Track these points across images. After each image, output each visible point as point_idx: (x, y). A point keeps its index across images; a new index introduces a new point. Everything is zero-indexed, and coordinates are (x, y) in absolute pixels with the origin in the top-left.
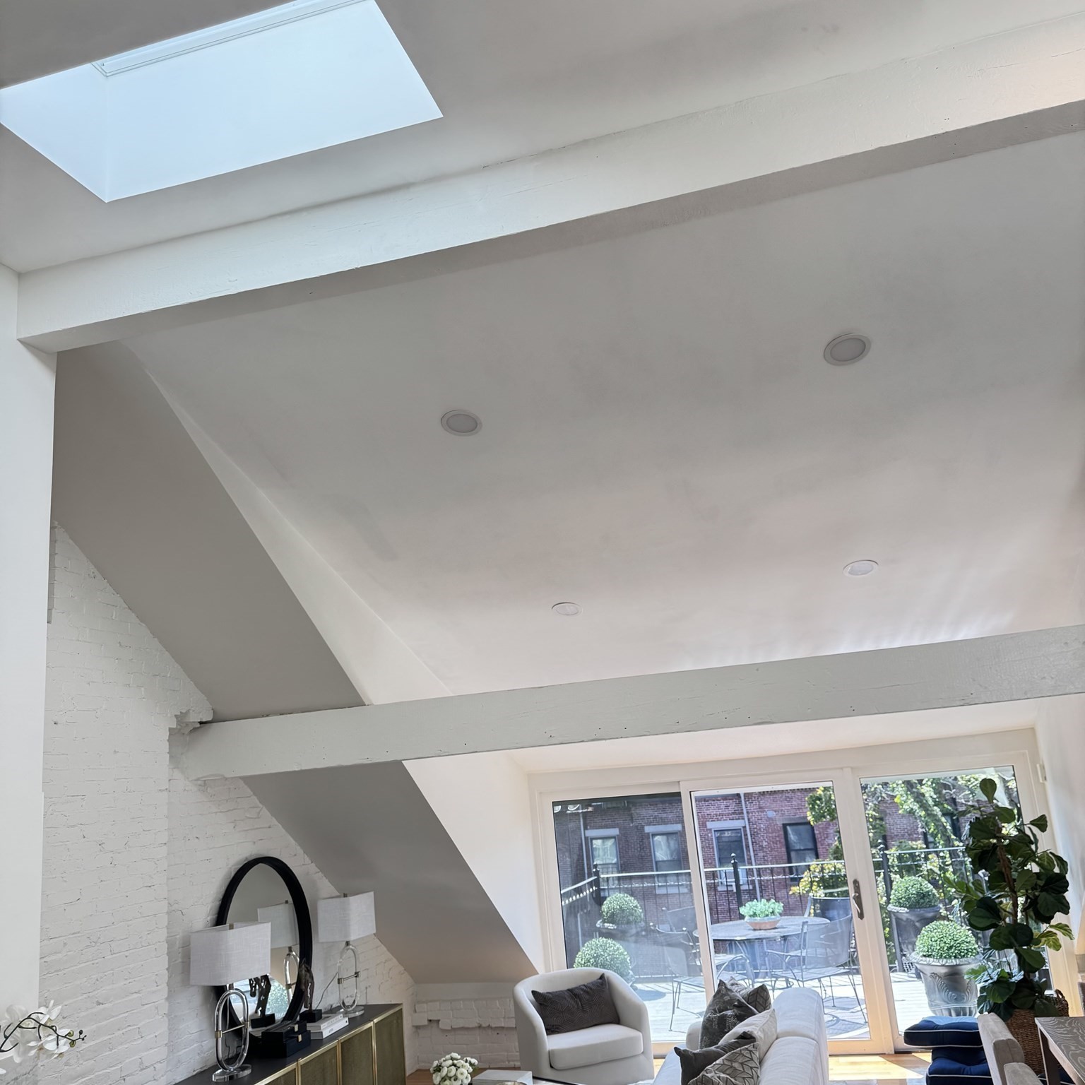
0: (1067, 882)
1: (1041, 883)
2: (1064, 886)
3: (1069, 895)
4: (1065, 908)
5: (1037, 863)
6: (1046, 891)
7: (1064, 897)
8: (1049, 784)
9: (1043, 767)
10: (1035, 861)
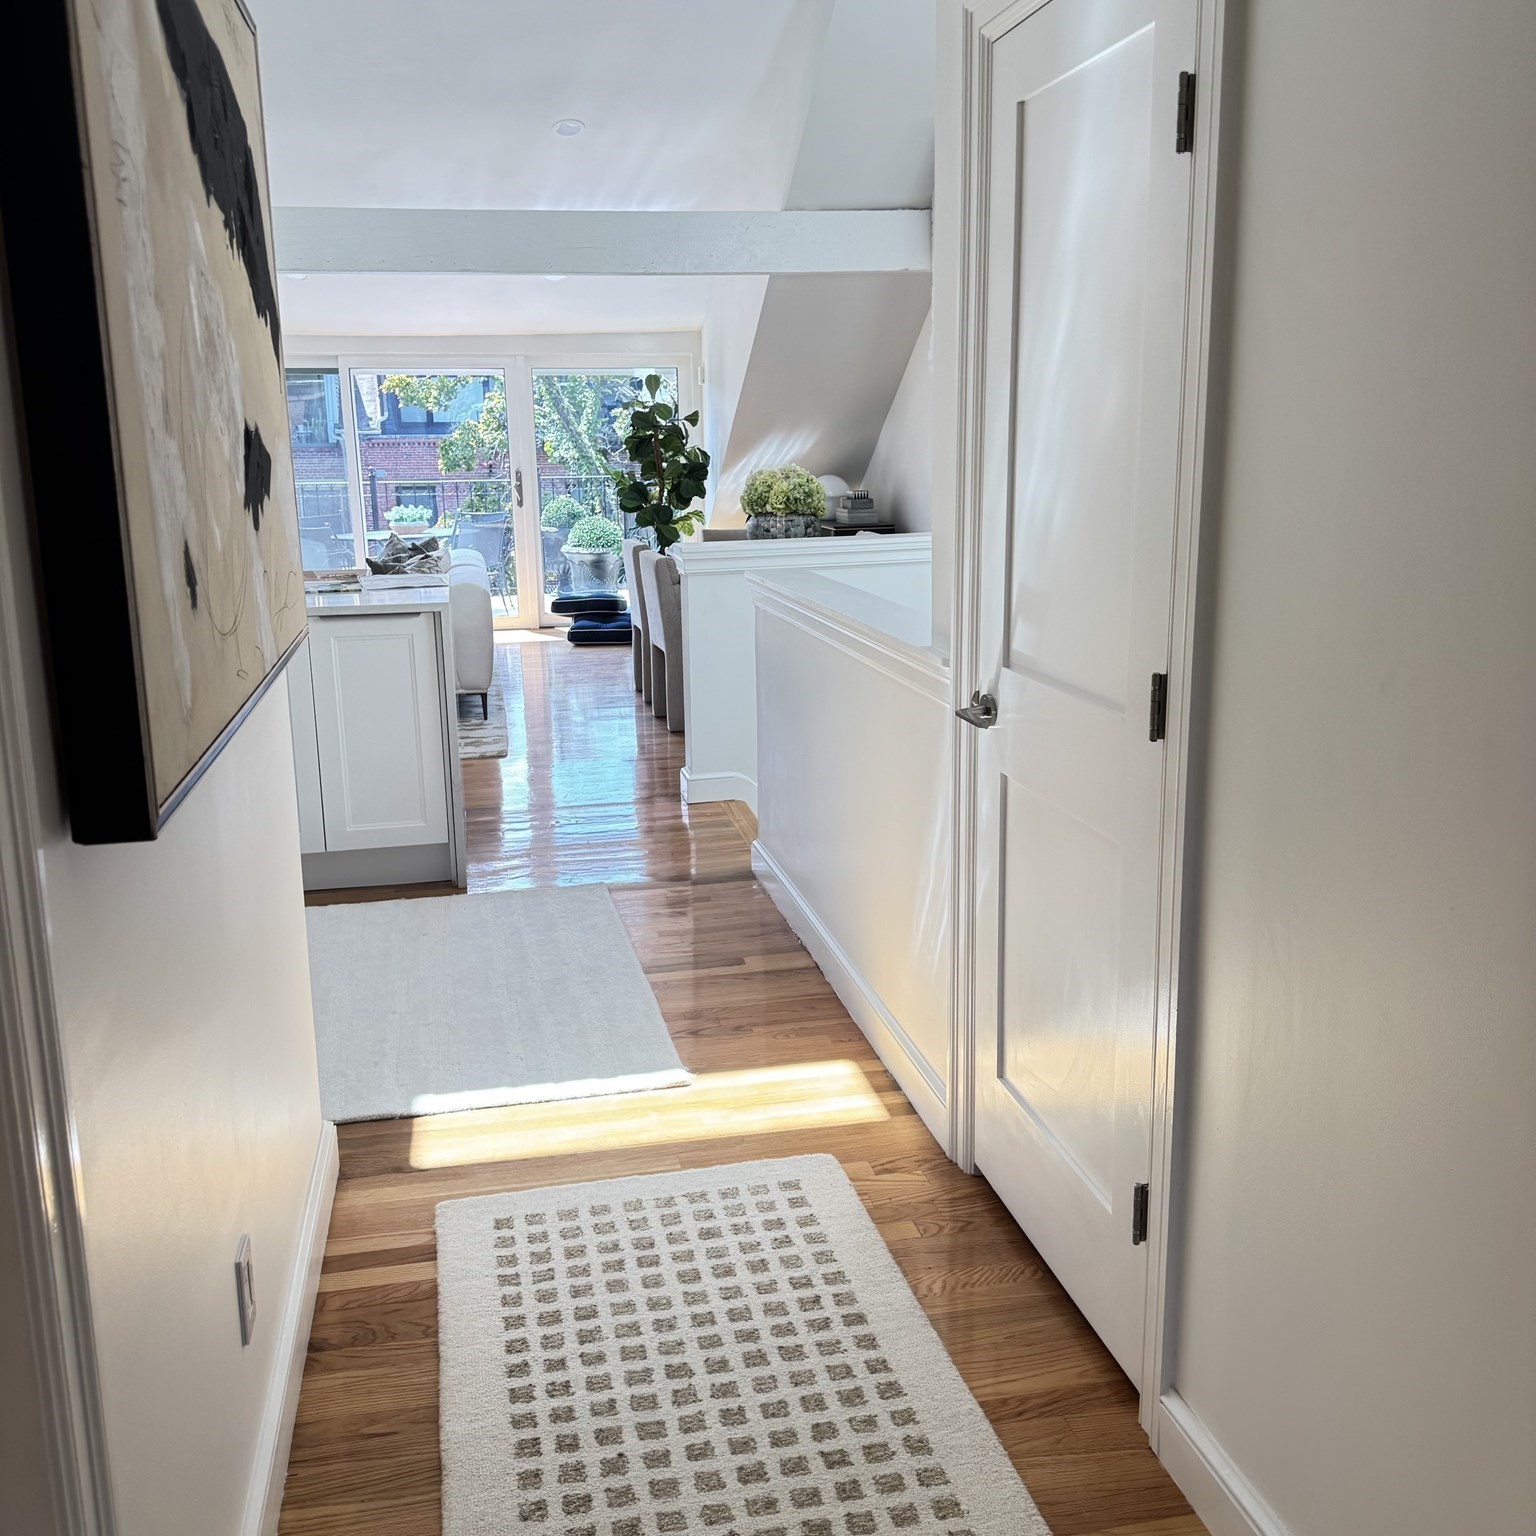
0: (707, 471)
1: (685, 472)
2: (705, 475)
3: (707, 484)
4: (702, 493)
5: (685, 457)
6: (690, 478)
7: (703, 484)
8: (706, 386)
9: (703, 370)
10: (683, 455)
